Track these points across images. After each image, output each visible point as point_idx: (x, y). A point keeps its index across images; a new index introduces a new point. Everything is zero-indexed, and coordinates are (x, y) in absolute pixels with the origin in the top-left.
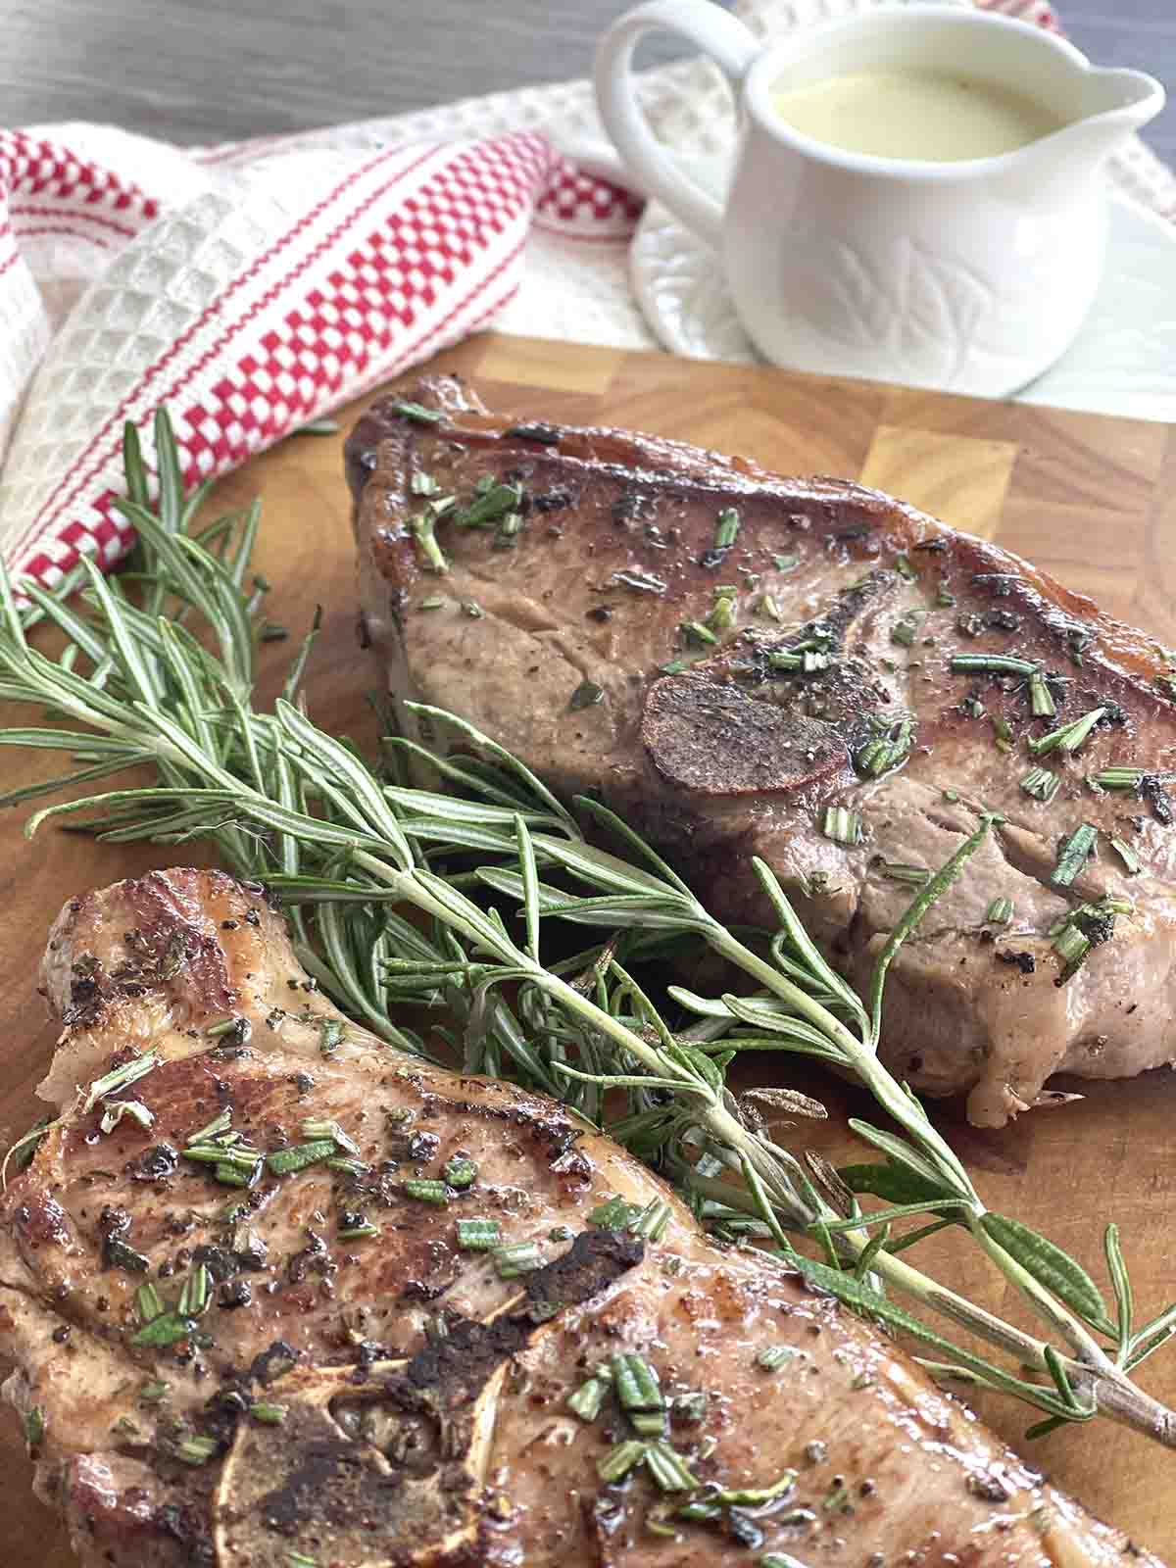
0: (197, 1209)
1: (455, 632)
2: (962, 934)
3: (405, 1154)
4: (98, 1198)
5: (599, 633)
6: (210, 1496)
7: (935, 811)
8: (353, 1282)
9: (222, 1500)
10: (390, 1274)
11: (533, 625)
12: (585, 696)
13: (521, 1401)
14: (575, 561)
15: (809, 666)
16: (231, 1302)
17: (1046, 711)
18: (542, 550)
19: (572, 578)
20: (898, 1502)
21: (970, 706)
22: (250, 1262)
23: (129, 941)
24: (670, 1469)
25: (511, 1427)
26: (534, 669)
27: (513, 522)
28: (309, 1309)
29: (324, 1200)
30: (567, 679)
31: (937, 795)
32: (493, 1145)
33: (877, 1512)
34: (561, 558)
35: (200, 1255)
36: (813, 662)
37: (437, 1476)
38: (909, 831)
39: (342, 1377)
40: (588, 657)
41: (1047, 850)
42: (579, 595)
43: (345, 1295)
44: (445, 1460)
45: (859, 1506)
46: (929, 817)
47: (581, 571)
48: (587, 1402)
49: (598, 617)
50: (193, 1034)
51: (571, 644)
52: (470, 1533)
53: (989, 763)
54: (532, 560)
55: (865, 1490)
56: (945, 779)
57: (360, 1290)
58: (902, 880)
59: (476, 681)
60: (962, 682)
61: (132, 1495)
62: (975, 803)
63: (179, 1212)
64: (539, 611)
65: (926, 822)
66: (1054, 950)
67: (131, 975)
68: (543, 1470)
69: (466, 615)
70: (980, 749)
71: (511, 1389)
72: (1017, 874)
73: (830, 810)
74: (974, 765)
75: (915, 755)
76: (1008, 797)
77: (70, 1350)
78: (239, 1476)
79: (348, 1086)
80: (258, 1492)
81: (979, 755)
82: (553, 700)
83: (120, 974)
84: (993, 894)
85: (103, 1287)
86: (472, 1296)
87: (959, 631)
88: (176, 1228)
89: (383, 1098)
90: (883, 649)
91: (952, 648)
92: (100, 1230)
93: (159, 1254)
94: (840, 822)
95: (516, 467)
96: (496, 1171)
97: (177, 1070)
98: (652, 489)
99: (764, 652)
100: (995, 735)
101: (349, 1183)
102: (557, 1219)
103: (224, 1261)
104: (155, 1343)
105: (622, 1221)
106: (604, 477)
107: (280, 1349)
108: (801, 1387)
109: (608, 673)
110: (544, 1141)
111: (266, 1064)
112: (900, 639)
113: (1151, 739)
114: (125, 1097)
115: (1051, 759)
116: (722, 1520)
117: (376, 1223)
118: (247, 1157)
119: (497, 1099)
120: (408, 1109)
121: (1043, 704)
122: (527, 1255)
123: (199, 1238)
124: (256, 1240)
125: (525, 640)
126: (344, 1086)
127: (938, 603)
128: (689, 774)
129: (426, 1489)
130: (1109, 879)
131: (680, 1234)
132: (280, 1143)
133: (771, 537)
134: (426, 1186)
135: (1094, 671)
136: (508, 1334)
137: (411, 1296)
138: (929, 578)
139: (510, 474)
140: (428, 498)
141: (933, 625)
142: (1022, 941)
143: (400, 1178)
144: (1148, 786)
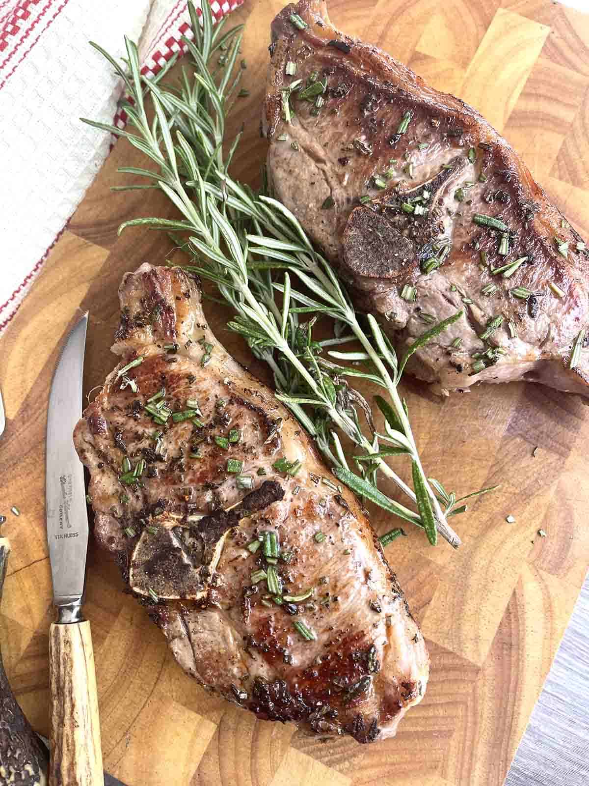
0: (146, 430)
1: (287, 155)
2: (441, 347)
3: (220, 420)
4: (116, 419)
5: (340, 171)
6: (130, 556)
7: (445, 293)
8: (189, 477)
9: (134, 559)
10: (203, 476)
11: (318, 160)
12: (328, 203)
13: (232, 542)
14: (340, 129)
15: (416, 213)
16: (150, 474)
17: (504, 253)
18: (328, 119)
19: (337, 137)
20: (344, 605)
21: (475, 244)
22: (159, 458)
23: (142, 302)
24: (273, 580)
25: (230, 549)
26: (313, 183)
27: (320, 102)
28: (174, 483)
29: (188, 435)
30: (323, 191)
31: (448, 286)
32: (249, 422)
33: (337, 610)
34: (335, 125)
35: (144, 451)
36: (419, 210)
37: (199, 569)
38: (433, 299)
39: (177, 520)
40: (334, 183)
41: (483, 321)
42: (337, 149)
43: (187, 482)
44: (203, 563)
45: (332, 605)
46: (443, 295)
47: (341, 134)
48: (254, 547)
49: (343, 162)
50: (159, 346)
51: (329, 174)
52: (205, 594)
53: (473, 274)
54: (324, 124)
55: (335, 600)
56: (454, 278)
57: (192, 481)
58: (425, 319)
59: (291, 181)
60: (475, 228)
61: (111, 540)
62: (463, 292)
63: (140, 430)
64: (321, 153)
65: (441, 297)
66: (471, 365)
67: (140, 319)
68: (235, 568)
69: (293, 148)
70: (472, 266)
71: (231, 536)
72: (469, 329)
73: (406, 287)
74: (467, 274)
75: (447, 263)
76: (476, 292)
77: (103, 471)
78: (140, 550)
79: (207, 382)
80: (145, 558)
81: (470, 268)
82: (317, 201)
83: (137, 318)
84: (457, 334)
85: (113, 453)
86: (227, 492)
87: (483, 199)
88: (138, 437)
89: (218, 390)
90: (450, 202)
91: (477, 207)
92: (115, 430)
93: (131, 447)
94: (408, 292)
95: (327, 67)
96: (248, 434)
97: (150, 365)
98: (379, 92)
99: (401, 199)
100: (480, 261)
101: (197, 431)
102: (264, 462)
103: (151, 456)
104: (126, 482)
105: (283, 468)
106: (362, 82)
107: (160, 504)
108: (326, 550)
109: (339, 194)
110: (266, 425)
111: (180, 366)
112: (458, 197)
113: (542, 272)
114: (131, 374)
115: (498, 278)
116: (285, 606)
117: (203, 451)
118: (165, 415)
119: (255, 400)
120: (225, 399)
121: (504, 249)
122: (247, 482)
123: (145, 444)
124: (166, 447)
125: (313, 166)
126: (207, 384)
127: (479, 180)
128: (355, 264)
129: (195, 572)
130: (502, 339)
131: (303, 474)
132: (178, 407)
133: (421, 130)
134: (222, 442)
135: (530, 232)
136: (233, 518)
137: (208, 487)
138: (480, 165)
139: (326, 72)
140: (288, 78)
141: (473, 192)
142: (461, 357)
143: (215, 432)
144: (532, 300)
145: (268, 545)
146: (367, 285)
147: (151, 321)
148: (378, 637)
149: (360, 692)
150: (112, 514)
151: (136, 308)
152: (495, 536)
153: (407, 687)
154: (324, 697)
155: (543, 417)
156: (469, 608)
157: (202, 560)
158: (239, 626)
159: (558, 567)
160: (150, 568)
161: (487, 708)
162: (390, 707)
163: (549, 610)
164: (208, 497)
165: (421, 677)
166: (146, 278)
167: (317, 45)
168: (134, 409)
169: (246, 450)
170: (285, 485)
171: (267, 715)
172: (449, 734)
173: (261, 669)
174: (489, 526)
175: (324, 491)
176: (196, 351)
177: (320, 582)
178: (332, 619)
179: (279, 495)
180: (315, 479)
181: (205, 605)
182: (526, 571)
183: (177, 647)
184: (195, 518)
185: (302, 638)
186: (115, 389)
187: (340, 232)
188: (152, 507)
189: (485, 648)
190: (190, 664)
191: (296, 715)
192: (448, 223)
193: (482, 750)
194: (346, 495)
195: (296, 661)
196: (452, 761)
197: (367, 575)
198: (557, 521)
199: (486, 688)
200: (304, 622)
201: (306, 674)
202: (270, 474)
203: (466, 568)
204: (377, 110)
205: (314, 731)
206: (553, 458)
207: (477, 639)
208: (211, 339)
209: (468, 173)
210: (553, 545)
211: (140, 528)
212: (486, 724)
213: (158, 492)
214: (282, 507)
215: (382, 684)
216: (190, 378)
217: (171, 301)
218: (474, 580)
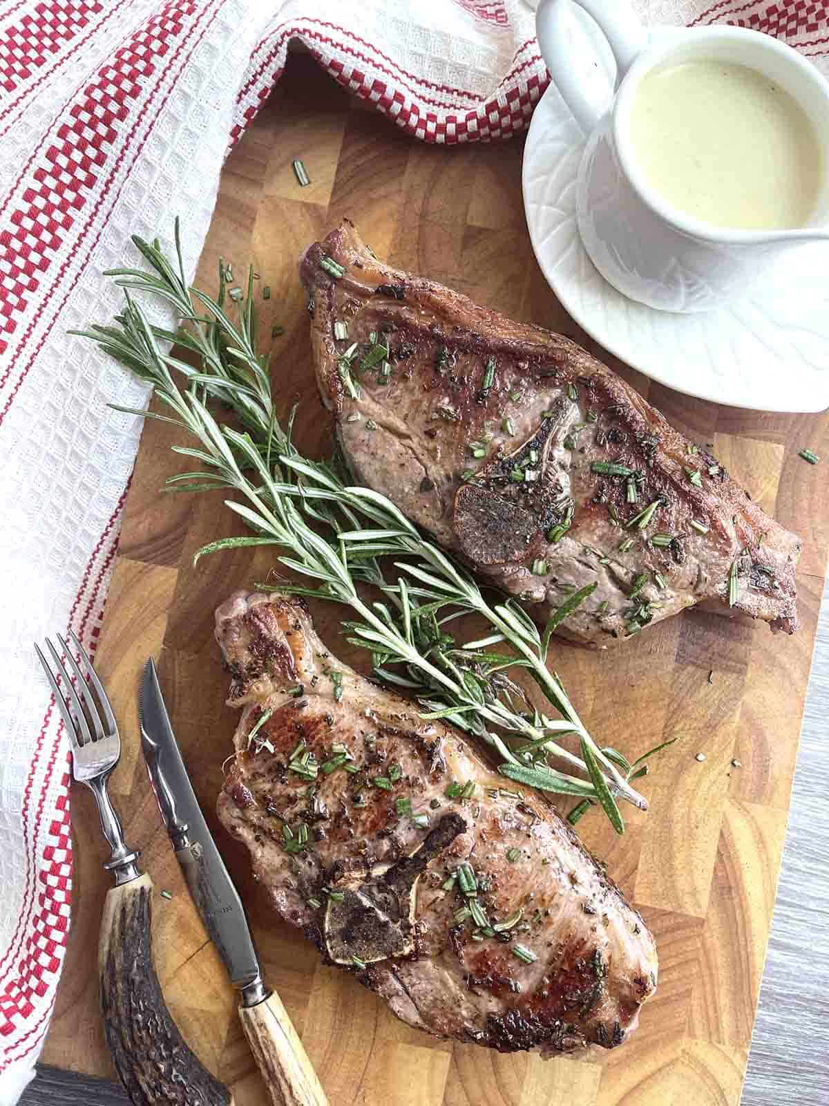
0: (298, 790)
1: (364, 435)
2: (589, 614)
3: (373, 759)
4: (261, 786)
5: (431, 445)
6: (323, 930)
7: (580, 558)
8: (360, 829)
9: (327, 930)
10: (374, 825)
11: (401, 436)
12: (426, 485)
13: (425, 886)
14: (418, 395)
15: (528, 479)
16: (316, 836)
17: (633, 501)
18: (401, 386)
19: (416, 404)
20: (557, 917)
21: (599, 498)
22: (321, 817)
23: (251, 650)
24: (478, 914)
25: (423, 894)
26: (403, 465)
27: (387, 367)
28: (345, 840)
29: (345, 784)
30: (417, 471)
31: (581, 549)
32: (405, 752)
33: (550, 923)
34: (412, 391)
35: (302, 814)
36: (531, 476)
37: (399, 923)
38: (568, 567)
39: (361, 878)
40: (425, 459)
41: (626, 579)
42: (421, 419)
43: (358, 835)
44: (402, 917)
45: (544, 920)
46: (580, 561)
47: (421, 401)
48: (449, 885)
49: (430, 435)
50: (282, 692)
51: (419, 451)
52: (412, 947)
53: (605, 530)
54: (398, 393)
55: (546, 914)
56: (586, 539)
57: (363, 833)
58: (564, 589)
59: (377, 465)
60: (596, 479)
61: (294, 915)
62: (599, 553)
63: (291, 791)
64: (402, 427)
65: (577, 563)
66: (626, 627)
67: (254, 669)
68: (435, 911)
69: (368, 427)
70: (601, 523)
71: (423, 881)
72: (614, 590)
73: (536, 562)
74: (598, 532)
75: (574, 526)
76: (613, 549)
77: (263, 845)
78: (331, 920)
79: (347, 717)
80: (339, 927)
81: (601, 526)
82: (413, 484)
83: (250, 669)
84: (603, 598)
85: (269, 824)
86: (404, 835)
87: (596, 442)
88: (292, 800)
89: (361, 725)
90: (561, 454)
91: (592, 453)
92: (264, 800)
93: (287, 814)
94: (540, 566)
95: (385, 323)
96: (408, 765)
97: (281, 717)
98: (452, 344)
99: (507, 466)
100: (609, 516)
101: (352, 777)
102: (432, 792)
103: (312, 818)
104: (292, 852)
105: (457, 793)
106: (429, 335)
107: (337, 867)
108: (525, 866)
109: (436, 472)
110: (425, 751)
111: (314, 707)
112: (568, 446)
113: (677, 511)
114: (262, 734)
115: (634, 529)
116: (498, 936)
117: (365, 798)
118: (313, 770)
119: (407, 726)
120: (372, 734)
121: (632, 496)
122: (423, 820)
123: (301, 806)
124: (322, 805)
125: (397, 444)
126: (345, 719)
127: (587, 419)
128: (475, 553)
129: (396, 928)
130: (651, 592)
131: (479, 791)
132: (325, 757)
133: (510, 377)
134: (383, 783)
135: (657, 471)
136: (419, 863)
137: (382, 835)
138: (585, 403)
139: (382, 330)
140: (342, 344)
141: (584, 436)
142: (613, 621)
143: (372, 773)
144: (674, 546)
145: (464, 880)
146: (493, 571)
147: (266, 668)
148: (601, 939)
149: (595, 1000)
150: (287, 885)
151: (245, 658)
152: (689, 780)
153: (640, 983)
154: (560, 1015)
155: (710, 635)
156: (679, 861)
157: (399, 913)
158: (456, 966)
159: (761, 793)
160: (346, 936)
161: (720, 957)
162: (628, 1008)
163: (761, 841)
164: (385, 845)
165: (650, 967)
166: (248, 620)
167: (363, 294)
168: (278, 771)
169: (411, 784)
170: (465, 813)
171: (508, 1047)
172: (688, 993)
173: (492, 1005)
174: (681, 769)
175: (504, 805)
176: (324, 684)
177: (526, 899)
178: (549, 934)
179: (461, 827)
180: (491, 793)
181: (417, 955)
183: (396, 1005)
184: (380, 871)
185: (523, 962)
186: (249, 755)
187: (448, 514)
188: (330, 873)
189: (705, 899)
190: (415, 1017)
191: (537, 1040)
192: (564, 479)
193: (724, 1000)
194: (530, 799)
195: (523, 985)
196: (697, 1017)
197: (573, 880)
198: (749, 746)
199: (714, 937)
200: (523, 949)
201: (536, 997)
202: (445, 804)
203: (666, 821)
204: (454, 365)
205: (558, 1050)
206: (731, 678)
207: (694, 893)
208: (336, 664)
209: (573, 413)
210: (750, 771)
211: (323, 898)
212: (722, 975)
213: (332, 853)
214: (468, 838)
215: (615, 986)
216: (326, 719)
217: (284, 641)
218: (677, 830)
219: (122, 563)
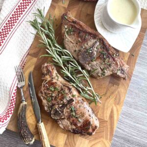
1: (67, 42)
2: (96, 73)
3: (62, 89)
4: (45, 91)
12: (75, 51)
16: (52, 99)
20: (85, 116)
21: (100, 56)
24: (74, 114)
25: (66, 110)
26: (72, 47)
27: (72, 33)
28: (56, 101)
30: (74, 49)
32: (67, 89)
34: (75, 37)
36: (90, 52)
39: (58, 106)
41: (102, 69)
42: (76, 41)
45: (83, 116)
47: (76, 39)
48: (70, 109)
49: (77, 44)
50: (50, 78)
51: (75, 46)
52: (64, 117)
54: (73, 37)
56: (97, 62)
57: (59, 100)
58: (93, 69)
59: (69, 47)
60: (100, 54)
61: (47, 110)
63: (49, 92)
64: (73, 42)
65: (95, 65)
68: (68, 113)
71: (66, 108)
74: (99, 61)
75: (96, 60)
76: (101, 64)
77: (44, 100)
78: (52, 112)
83: (46, 74)
84: (99, 71)
85: (46, 97)
86: (65, 101)
87: (101, 48)
88: (49, 94)
89: (61, 84)
90: (95, 49)
91: (100, 50)
92: (45, 93)
93: (48, 96)
94: (90, 65)
95: (73, 27)
96: (67, 91)
97: (49, 81)
98: (82, 31)
99: (87, 50)
100: (101, 59)
101: (58, 91)
102: (70, 95)
103: (52, 97)
104: (48, 101)
105: (73, 96)
106: (79, 29)
107: (55, 104)
108: (81, 108)
109: (77, 49)
110: (70, 89)
111: (54, 81)
112: (97, 48)
113: (111, 60)
114: (46, 84)
115: (104, 61)
116: (76, 117)
117: (60, 95)
118: (53, 90)
119: (67, 85)
120: (62, 86)
121: (105, 57)
122: (68, 99)
123: (51, 95)
124: (53, 95)
125: (72, 44)
126: (59, 83)
127: (100, 44)
128: (81, 62)
129: (62, 114)
130: (106, 71)
131: (76, 96)
132: (55, 88)
133: (89, 37)
134: (63, 93)
135: (109, 54)
136: (66, 105)
137: (62, 100)
138: (100, 42)
139: (72, 27)
140: (66, 29)
141: (99, 47)
142: (100, 75)
143: (62, 91)
144: (110, 65)
145: (72, 109)
147: (48, 74)
148: (91, 120)
149: (89, 128)
150: (47, 106)
151: (45, 72)
152: (108, 100)
153: (96, 127)
154: (84, 130)
156: (105, 112)
157: (63, 112)
158: (70, 121)
159: (118, 104)
160: (55, 114)
161: (109, 127)
162: (94, 130)
164: (62, 102)
165: (98, 125)
166: (47, 67)
167: (70, 22)
168: (48, 89)
169: (67, 94)
170: (74, 99)
171: (75, 133)
172: (103, 131)
173: (74, 127)
175: (80, 99)
176: (56, 78)
177: (81, 113)
178: (84, 118)
179: (73, 101)
180: (78, 97)
181: (64, 119)
182: (114, 105)
183: (60, 125)
184: (60, 106)
185: (80, 122)
186: (44, 86)
187: (78, 56)
188: (53, 105)
189: (108, 118)
190: (63, 128)
191: (80, 133)
192: (95, 53)
193: (109, 133)
194: (84, 99)
195: (79, 125)
197: (88, 111)
198: (118, 96)
199: (108, 124)
200: (80, 120)
201: (80, 127)
202: (71, 97)
203: (104, 106)
204: (81, 34)
205: (83, 135)
206: (116, 86)
207: (106, 117)
208: (58, 75)
209: (98, 43)
210: (117, 100)
211: (52, 108)
212: (109, 130)
213: (54, 102)
214: (74, 103)
215: (92, 127)
216: (56, 83)
217: (51, 70)
218: (106, 107)
219: (29, 56)
